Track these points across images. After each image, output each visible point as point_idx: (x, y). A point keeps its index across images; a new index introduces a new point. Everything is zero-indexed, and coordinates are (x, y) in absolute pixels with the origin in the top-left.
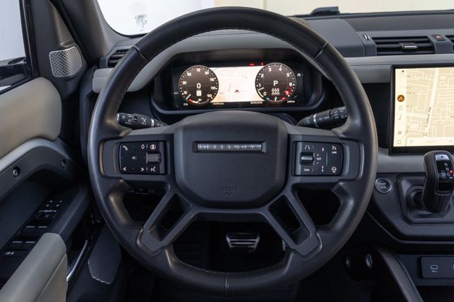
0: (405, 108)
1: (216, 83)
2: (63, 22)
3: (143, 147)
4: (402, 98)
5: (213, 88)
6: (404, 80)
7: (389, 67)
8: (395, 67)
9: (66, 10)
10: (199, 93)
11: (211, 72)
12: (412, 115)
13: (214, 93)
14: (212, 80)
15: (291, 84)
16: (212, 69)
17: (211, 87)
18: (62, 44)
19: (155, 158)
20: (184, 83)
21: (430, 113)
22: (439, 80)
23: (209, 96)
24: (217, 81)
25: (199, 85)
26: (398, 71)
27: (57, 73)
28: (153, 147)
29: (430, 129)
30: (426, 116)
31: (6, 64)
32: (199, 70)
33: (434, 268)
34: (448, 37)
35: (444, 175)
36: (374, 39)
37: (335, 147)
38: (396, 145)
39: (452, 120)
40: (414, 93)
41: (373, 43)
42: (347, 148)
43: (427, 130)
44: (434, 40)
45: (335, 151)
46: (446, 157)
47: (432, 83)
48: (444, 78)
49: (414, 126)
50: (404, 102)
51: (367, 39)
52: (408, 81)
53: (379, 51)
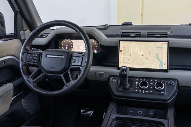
0: (122, 54)
1: (72, 45)
2: (26, 23)
3: (34, 55)
4: (121, 51)
5: (71, 47)
6: (122, 45)
7: (118, 41)
8: (120, 41)
9: (27, 20)
10: (67, 48)
11: (71, 41)
12: (125, 56)
13: (71, 48)
14: (71, 44)
15: (96, 47)
16: (72, 40)
17: (71, 46)
18: (24, 29)
19: (36, 58)
20: (63, 44)
21: (131, 56)
22: (134, 46)
23: (70, 49)
24: (73, 44)
25: (67, 45)
26: (121, 42)
27: (22, 38)
28: (36, 55)
29: (131, 62)
30: (129, 57)
31: (9, 34)
32: (67, 40)
33: (131, 112)
34: (148, 33)
35: (123, 73)
36: (123, 33)
37: (80, 58)
38: (120, 66)
39: (138, 59)
40: (126, 49)
41: (121, 34)
42: (84, 58)
43: (130, 62)
44: (142, 34)
45: (81, 59)
46: (125, 68)
47: (131, 46)
48: (135, 45)
49: (126, 60)
50: (122, 52)
51: (120, 33)
52: (124, 45)
53: (122, 36)
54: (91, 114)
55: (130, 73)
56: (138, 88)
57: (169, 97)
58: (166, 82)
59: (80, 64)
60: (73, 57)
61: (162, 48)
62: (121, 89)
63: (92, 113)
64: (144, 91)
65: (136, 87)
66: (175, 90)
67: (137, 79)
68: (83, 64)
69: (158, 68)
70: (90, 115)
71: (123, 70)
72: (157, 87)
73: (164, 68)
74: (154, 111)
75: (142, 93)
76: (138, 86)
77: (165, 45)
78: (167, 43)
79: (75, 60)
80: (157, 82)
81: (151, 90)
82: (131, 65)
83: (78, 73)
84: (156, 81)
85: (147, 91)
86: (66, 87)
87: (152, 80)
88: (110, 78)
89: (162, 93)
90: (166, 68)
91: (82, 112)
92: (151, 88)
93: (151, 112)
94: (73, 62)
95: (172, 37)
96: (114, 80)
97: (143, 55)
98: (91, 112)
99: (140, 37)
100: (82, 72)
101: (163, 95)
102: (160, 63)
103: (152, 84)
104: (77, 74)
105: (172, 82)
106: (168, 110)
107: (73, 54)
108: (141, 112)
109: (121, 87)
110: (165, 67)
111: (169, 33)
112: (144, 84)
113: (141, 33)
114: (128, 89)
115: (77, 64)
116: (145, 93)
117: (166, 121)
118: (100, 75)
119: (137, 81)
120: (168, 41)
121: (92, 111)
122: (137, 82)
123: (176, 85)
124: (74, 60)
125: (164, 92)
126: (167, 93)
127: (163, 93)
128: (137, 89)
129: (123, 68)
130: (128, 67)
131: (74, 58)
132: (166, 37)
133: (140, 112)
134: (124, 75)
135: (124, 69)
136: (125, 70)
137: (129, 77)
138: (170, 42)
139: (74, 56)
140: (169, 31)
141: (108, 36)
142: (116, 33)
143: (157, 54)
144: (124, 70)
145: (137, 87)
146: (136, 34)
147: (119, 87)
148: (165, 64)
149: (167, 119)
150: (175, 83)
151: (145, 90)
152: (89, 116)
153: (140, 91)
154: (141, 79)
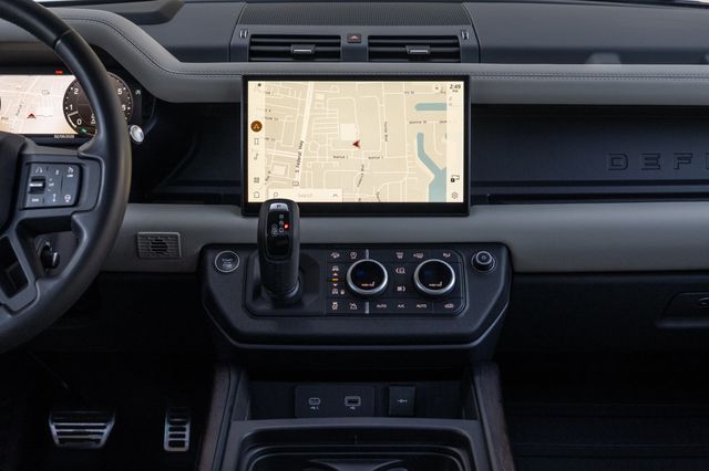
0: (262, 141)
4: (257, 126)
6: (261, 99)
7: (240, 79)
8: (247, 78)
12: (274, 152)
15: (123, 108)
21: (302, 151)
22: (314, 100)
26: (252, 85)
29: (303, 174)
30: (296, 156)
33: (314, 403)
34: (370, 37)
35: (275, 231)
36: (253, 36)
37: (71, 170)
38: (251, 199)
39: (336, 163)
40: (277, 119)
41: (246, 42)
42: (87, 170)
43: (298, 178)
44: (344, 42)
45: (71, 173)
46: (284, 206)
47: (303, 104)
48: (320, 97)
49: (279, 171)
50: (262, 133)
51: (242, 36)
52: (267, 100)
53: (254, 55)
54: (103, 439)
55: (307, 228)
56: (342, 293)
57: (479, 323)
58: (462, 259)
59: (68, 199)
60: (29, 164)
61: (443, 107)
62: (264, 307)
63: (106, 431)
64: (367, 304)
65: (335, 292)
66: (499, 291)
67: (336, 255)
68: (87, 200)
69: (426, 199)
70: (98, 441)
71: (274, 217)
72: (426, 285)
73: (449, 199)
74: (413, 388)
75: (360, 314)
76: (343, 284)
77: (452, 96)
78: (462, 83)
79: (42, 180)
80: (422, 260)
81: (401, 296)
82: (303, 191)
83: (48, 244)
84: (420, 256)
85: (385, 306)
86: (9, 316)
87: (400, 256)
88: (210, 256)
89: (447, 306)
90: (460, 199)
91: (54, 431)
92: (399, 289)
93: (402, 396)
94: (34, 190)
95: (481, 55)
96: (229, 266)
97: (356, 144)
98: (104, 427)
99: (335, 56)
100: (86, 237)
101: (451, 315)
102: (433, 176)
103: (401, 271)
104: (46, 248)
105: (488, 258)
106: (477, 379)
107: (27, 152)
108: (356, 402)
109: (264, 293)
110: (454, 193)
111: (467, 38)
112: (368, 274)
113: (339, 37)
114: (298, 301)
115: (54, 200)
116: (375, 314)
117: (473, 424)
118: (159, 245)
119: (336, 262)
120: (465, 78)
121: (106, 421)
122: (336, 269)
123: (503, 269)
124: (34, 180)
125: (457, 305)
126: (466, 306)
127: (451, 306)
128: (336, 298)
129: (273, 206)
130: (295, 201)
131: (38, 171)
132: (455, 57)
133: (353, 399)
134: (279, 238)
135: (277, 213)
136: (282, 216)
137: (303, 246)
138: (472, 78)
139: (34, 159)
140: (464, 27)
141: (183, 54)
142: (222, 42)
143: (420, 137)
144: (280, 216)
145: (339, 288)
146: (318, 45)
147: (257, 294)
148: (453, 180)
149: (475, 419)
150: (499, 259)
151: (374, 299)
152: (94, 445)
153: (354, 306)
154: (354, 255)
